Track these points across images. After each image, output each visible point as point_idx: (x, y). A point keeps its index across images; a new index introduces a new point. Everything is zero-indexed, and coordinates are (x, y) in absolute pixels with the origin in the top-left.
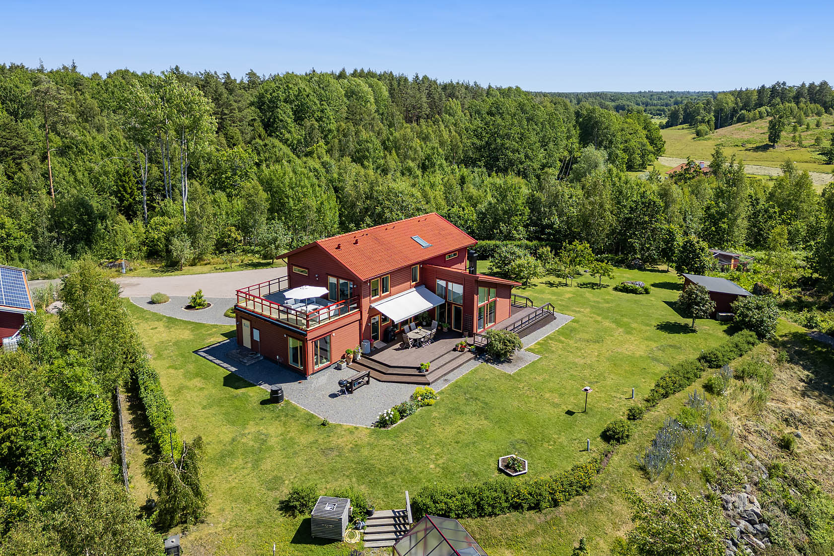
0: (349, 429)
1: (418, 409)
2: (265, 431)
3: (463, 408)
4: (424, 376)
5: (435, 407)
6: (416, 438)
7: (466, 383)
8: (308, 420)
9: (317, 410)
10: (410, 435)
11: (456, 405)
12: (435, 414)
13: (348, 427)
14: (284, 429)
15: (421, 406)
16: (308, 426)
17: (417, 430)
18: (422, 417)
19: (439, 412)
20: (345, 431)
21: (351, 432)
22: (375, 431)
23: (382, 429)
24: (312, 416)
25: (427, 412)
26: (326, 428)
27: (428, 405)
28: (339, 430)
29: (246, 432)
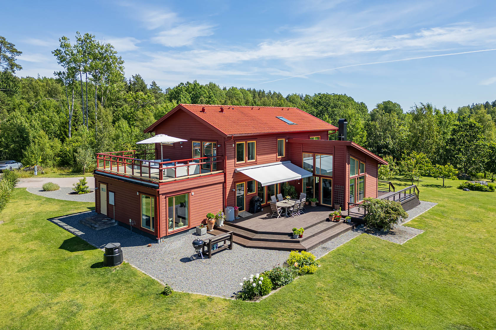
0: (199, 300)
1: (296, 278)
2: (80, 301)
3: (356, 278)
4: (298, 242)
5: (318, 276)
6: (299, 317)
7: (350, 251)
8: (146, 287)
9: (160, 276)
10: (289, 312)
11: (346, 274)
12: (319, 284)
13: (198, 297)
14: (107, 298)
15: (300, 274)
16: (142, 295)
17: (298, 304)
18: (303, 288)
19: (324, 282)
20: (194, 302)
21: (201, 304)
22: (236, 304)
23: (248, 302)
24: (153, 282)
25: (308, 281)
26: (168, 298)
27: (308, 273)
28: (184, 302)
29: (55, 301)
